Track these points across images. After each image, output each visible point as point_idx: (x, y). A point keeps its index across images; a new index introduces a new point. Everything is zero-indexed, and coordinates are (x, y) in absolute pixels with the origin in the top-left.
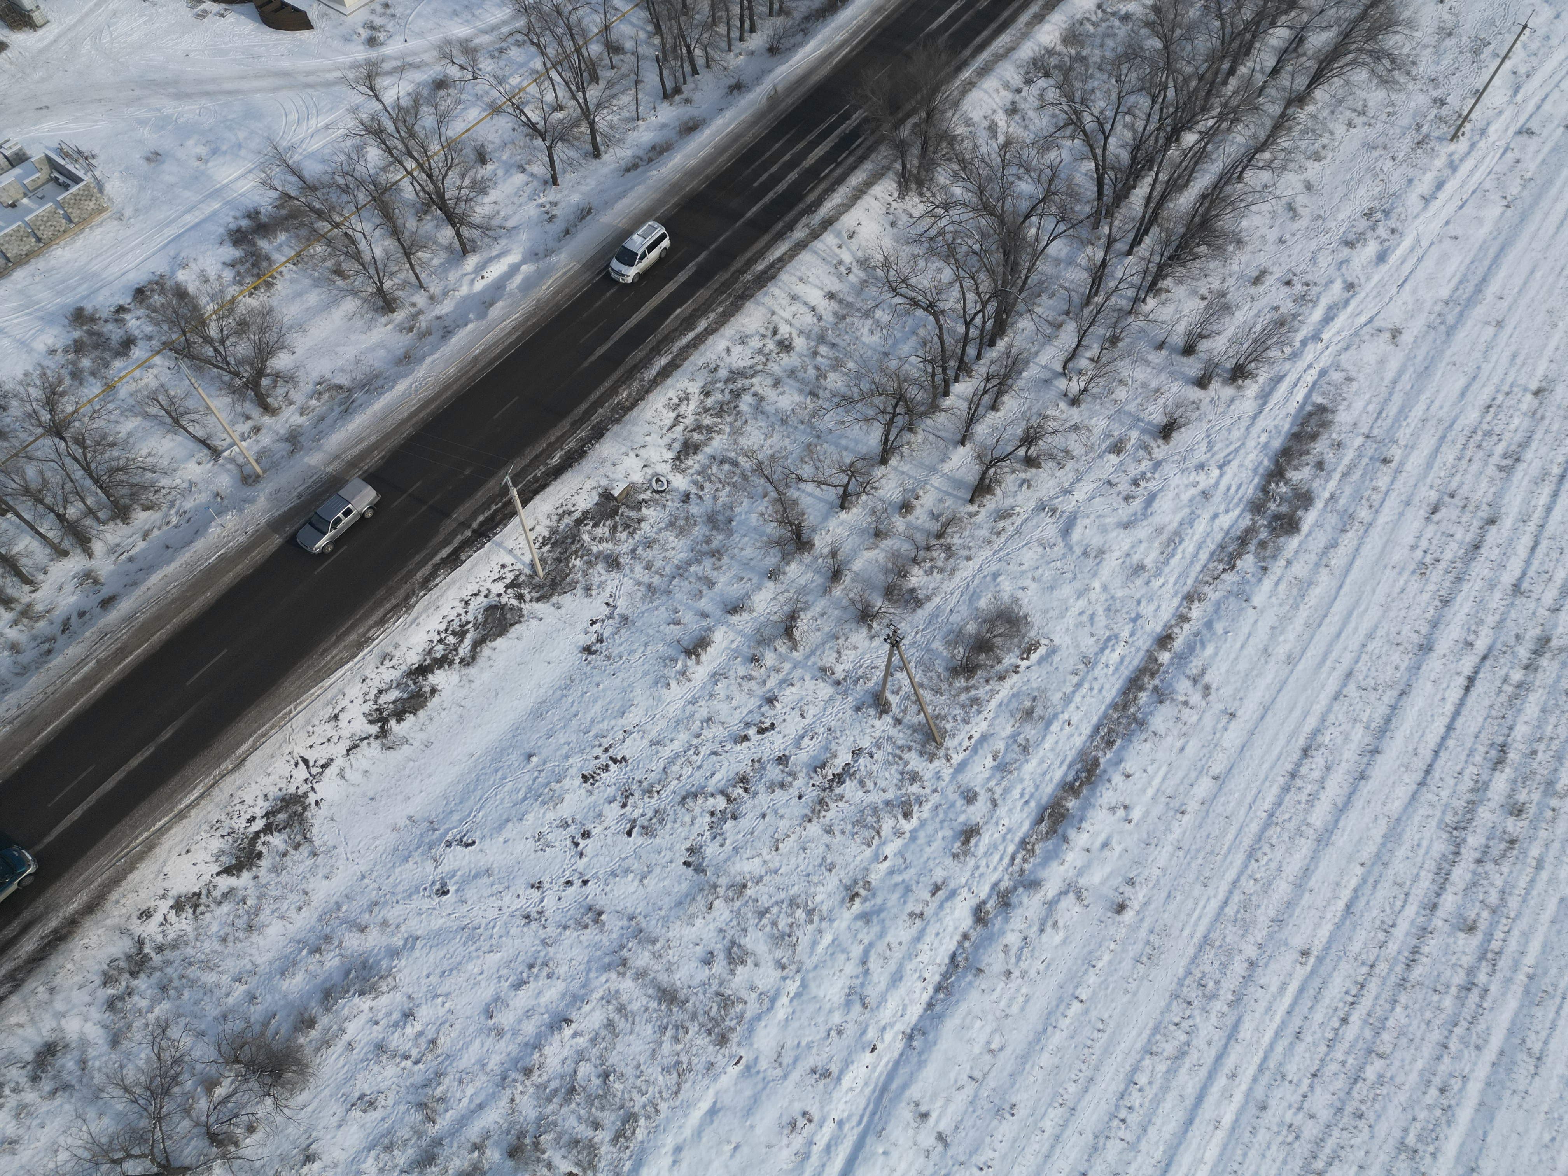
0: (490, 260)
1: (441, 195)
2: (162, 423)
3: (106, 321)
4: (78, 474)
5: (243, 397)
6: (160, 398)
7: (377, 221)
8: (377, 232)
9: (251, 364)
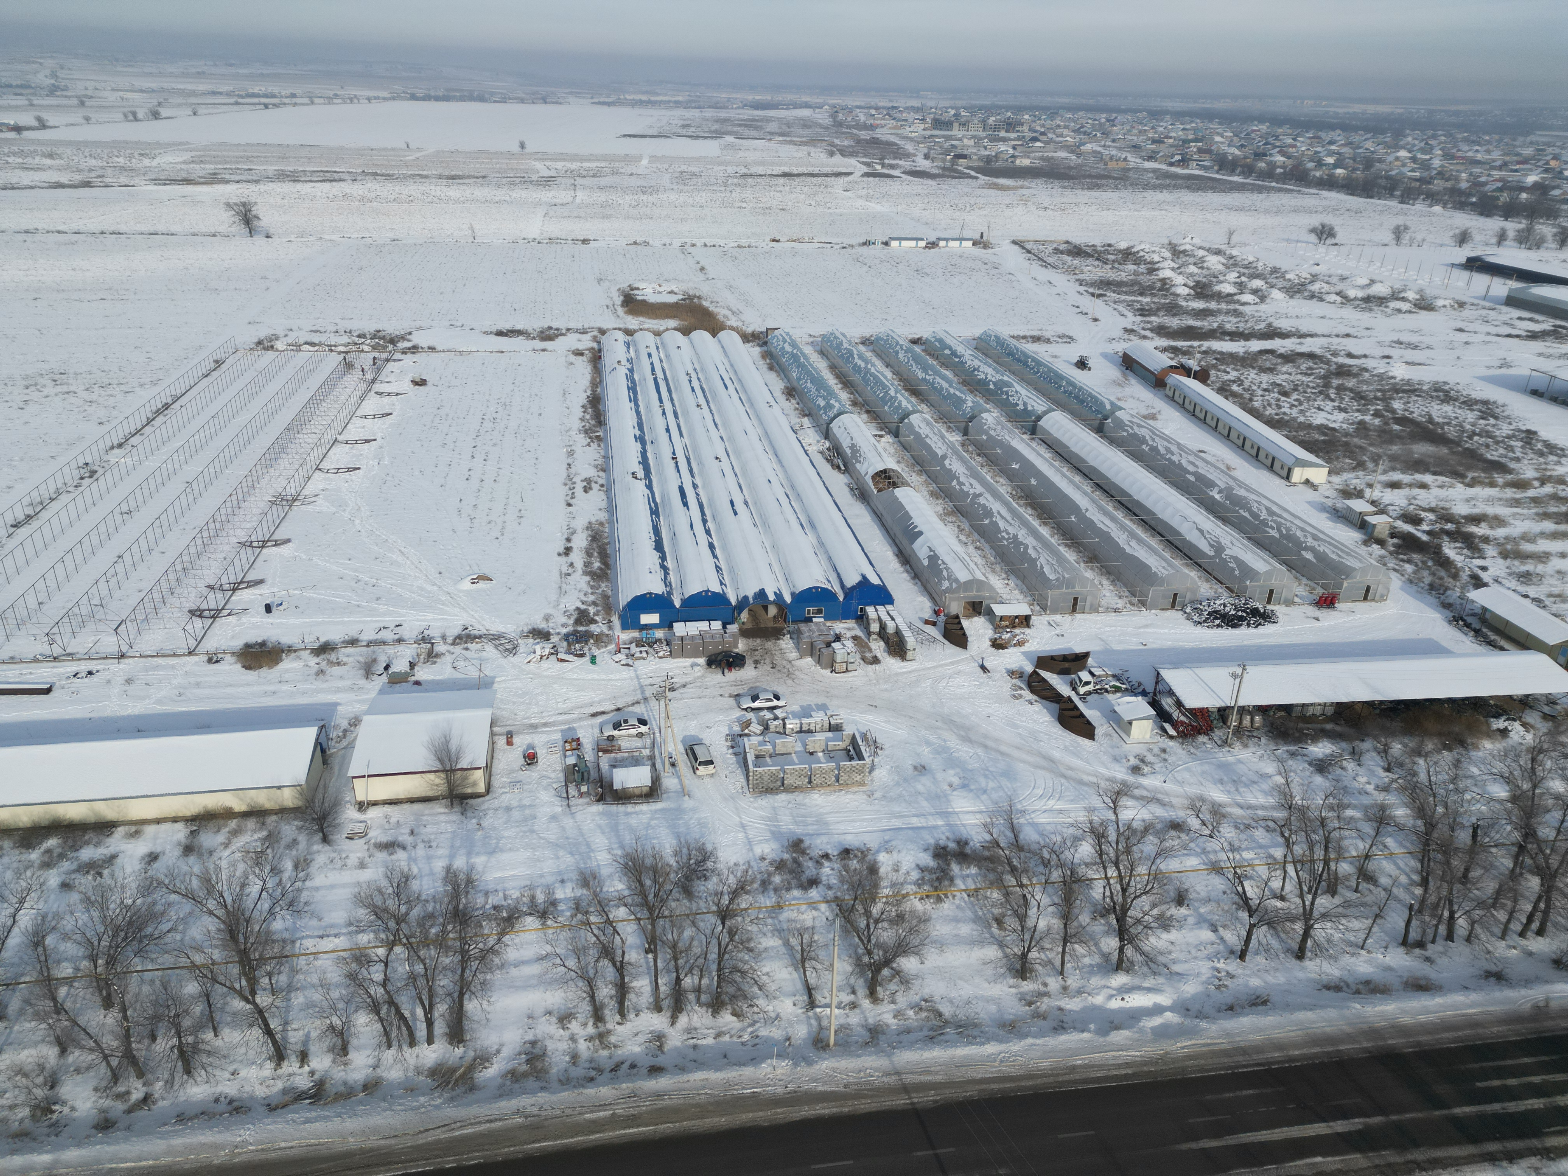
0: (1139, 988)
1: (1125, 910)
2: (792, 956)
3: (811, 859)
4: (713, 956)
5: (862, 974)
6: (806, 936)
7: (1056, 900)
8: (1051, 909)
9: (886, 952)
